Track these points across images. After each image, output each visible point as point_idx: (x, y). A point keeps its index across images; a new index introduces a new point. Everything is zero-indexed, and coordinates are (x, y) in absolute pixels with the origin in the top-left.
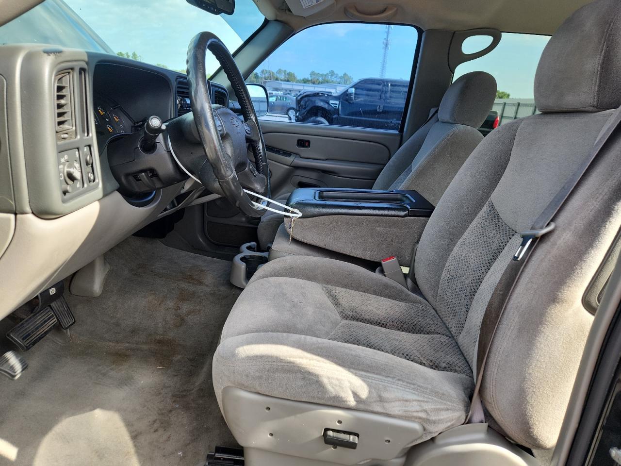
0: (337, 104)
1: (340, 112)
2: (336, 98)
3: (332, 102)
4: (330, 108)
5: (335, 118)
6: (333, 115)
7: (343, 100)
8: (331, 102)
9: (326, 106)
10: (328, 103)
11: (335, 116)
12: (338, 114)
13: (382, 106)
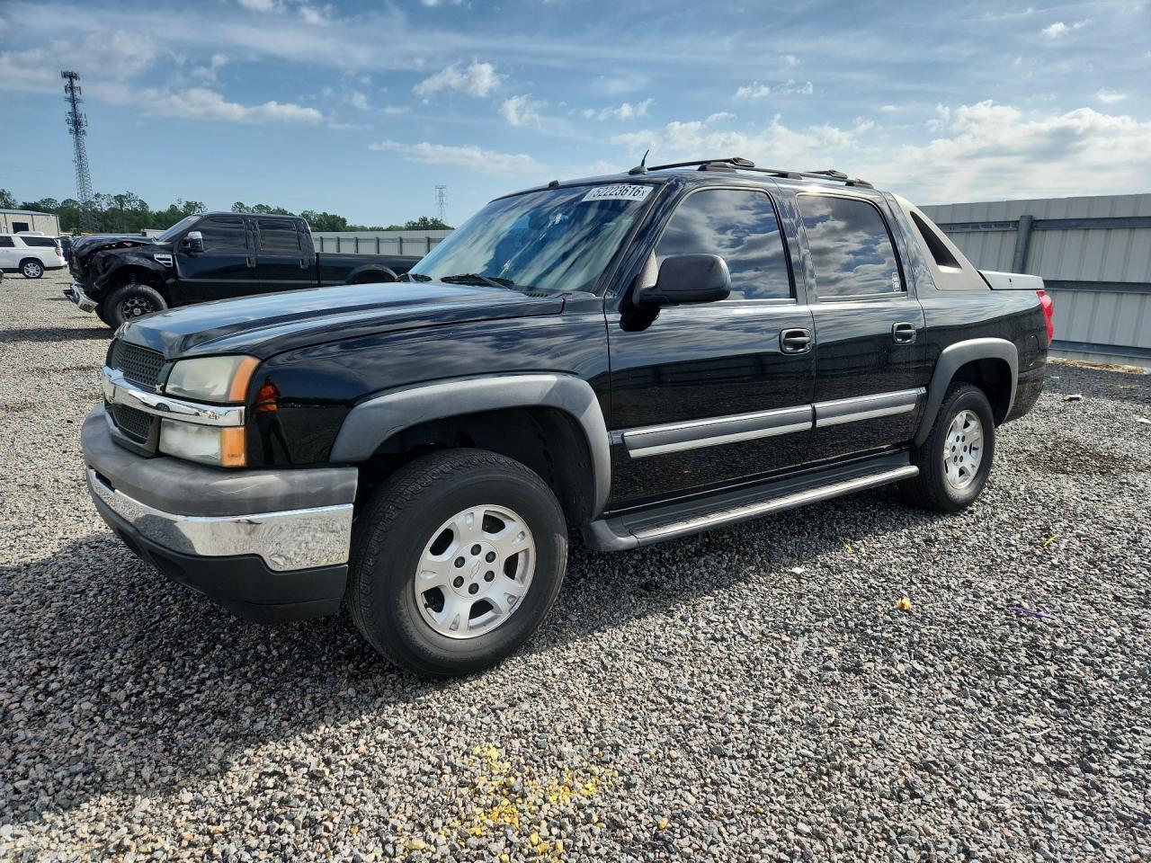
0: (169, 260)
1: (180, 274)
2: (163, 249)
3: (159, 256)
4: (158, 266)
5: (172, 284)
6: (168, 279)
7: (180, 251)
8: (156, 256)
9: (147, 263)
10: (152, 259)
11: (170, 281)
12: (176, 277)
13: (252, 259)
